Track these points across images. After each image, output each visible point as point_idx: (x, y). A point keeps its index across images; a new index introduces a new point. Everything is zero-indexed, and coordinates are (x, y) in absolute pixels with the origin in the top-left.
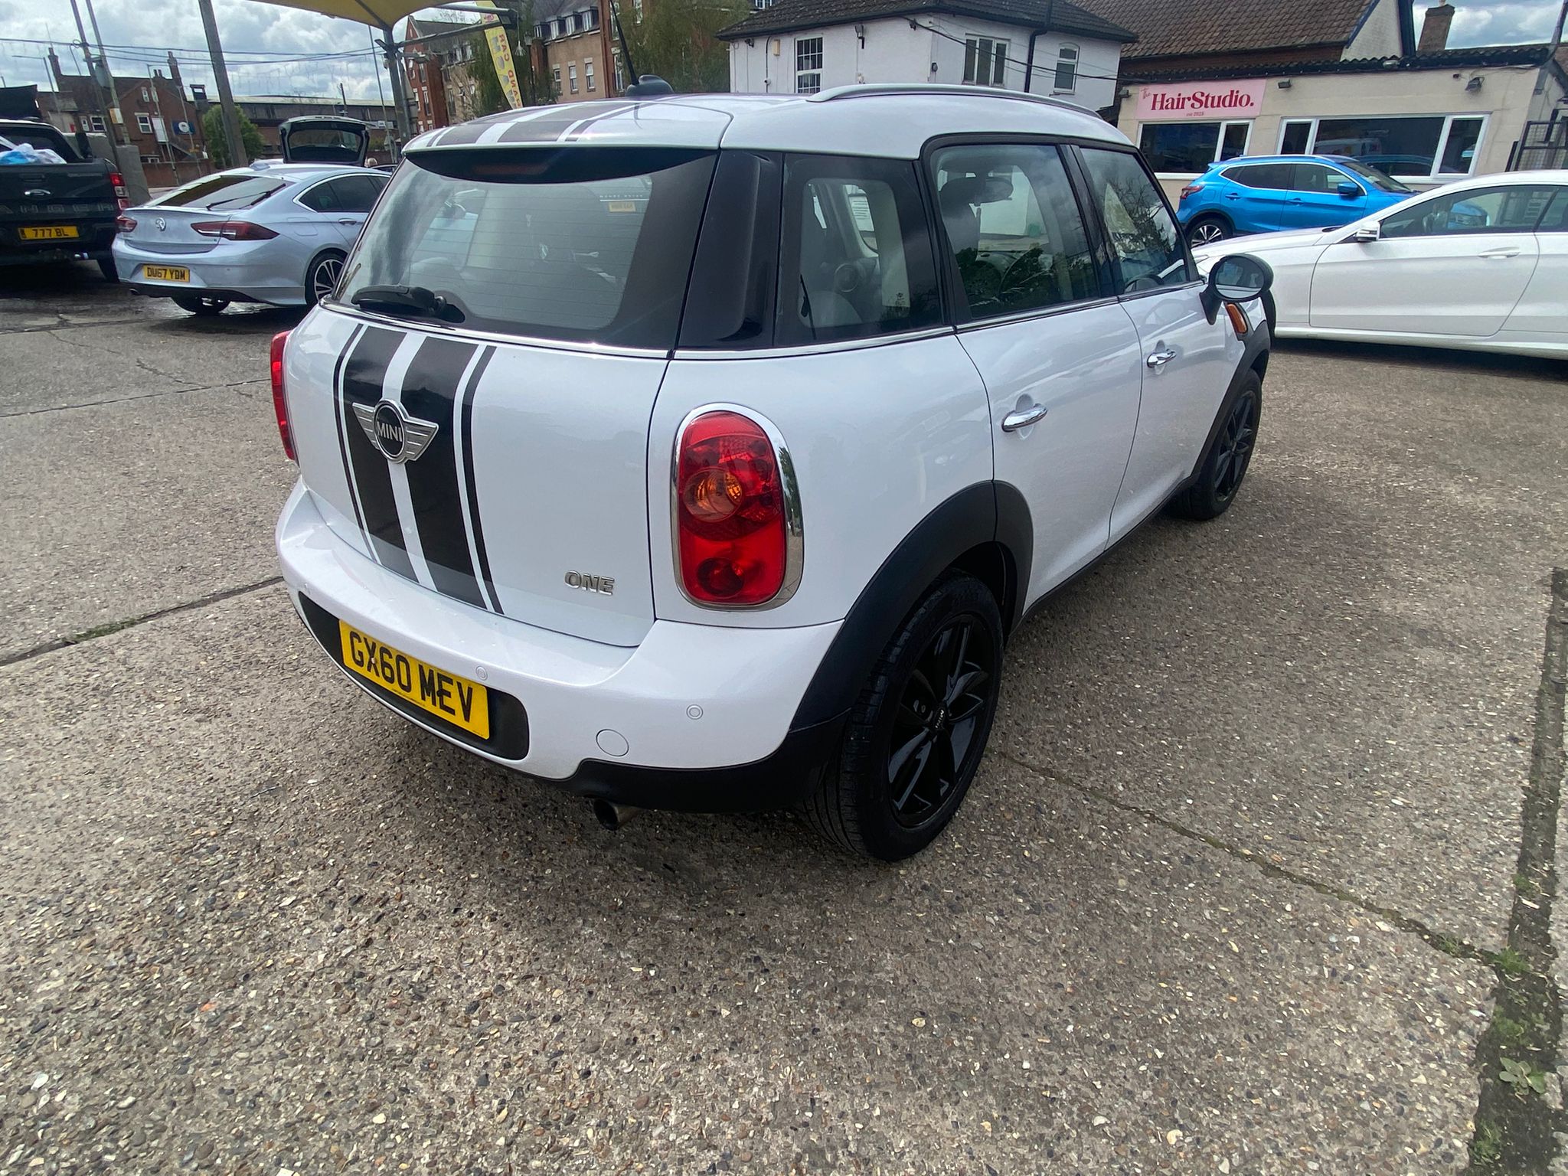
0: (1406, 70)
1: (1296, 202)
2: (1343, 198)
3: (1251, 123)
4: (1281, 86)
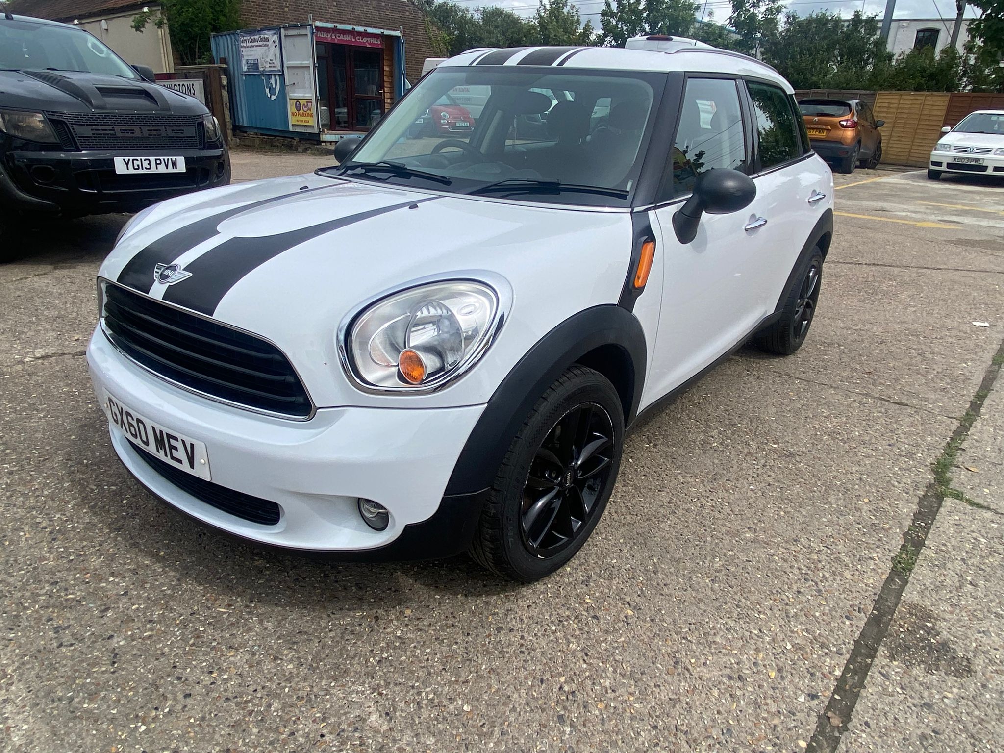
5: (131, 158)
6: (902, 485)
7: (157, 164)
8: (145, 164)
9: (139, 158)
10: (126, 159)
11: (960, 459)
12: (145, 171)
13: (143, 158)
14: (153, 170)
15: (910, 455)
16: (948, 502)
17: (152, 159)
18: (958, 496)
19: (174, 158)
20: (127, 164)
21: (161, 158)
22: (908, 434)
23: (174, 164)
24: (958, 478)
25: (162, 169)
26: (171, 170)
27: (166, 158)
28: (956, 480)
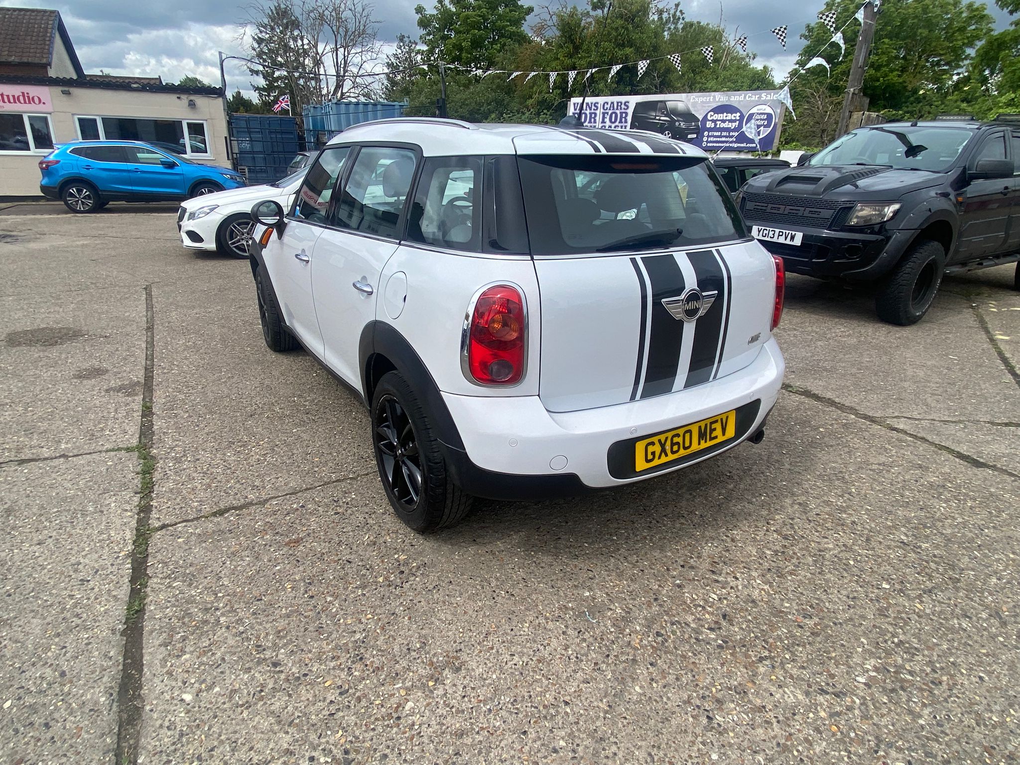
0: (147, 91)
1: (136, 171)
2: (166, 168)
3: (48, 116)
4: (63, 92)
5: (763, 228)
6: (170, 436)
7: (779, 235)
8: (771, 234)
9: (768, 229)
10: (760, 228)
11: (136, 481)
12: (769, 239)
13: (771, 229)
14: (775, 240)
15: (177, 460)
16: (135, 442)
17: (777, 231)
18: (128, 450)
19: (794, 233)
20: (759, 231)
21: (784, 231)
22: (191, 479)
23: (792, 238)
24: (132, 464)
25: (782, 240)
26: (788, 242)
27: (787, 232)
28: (135, 459)
